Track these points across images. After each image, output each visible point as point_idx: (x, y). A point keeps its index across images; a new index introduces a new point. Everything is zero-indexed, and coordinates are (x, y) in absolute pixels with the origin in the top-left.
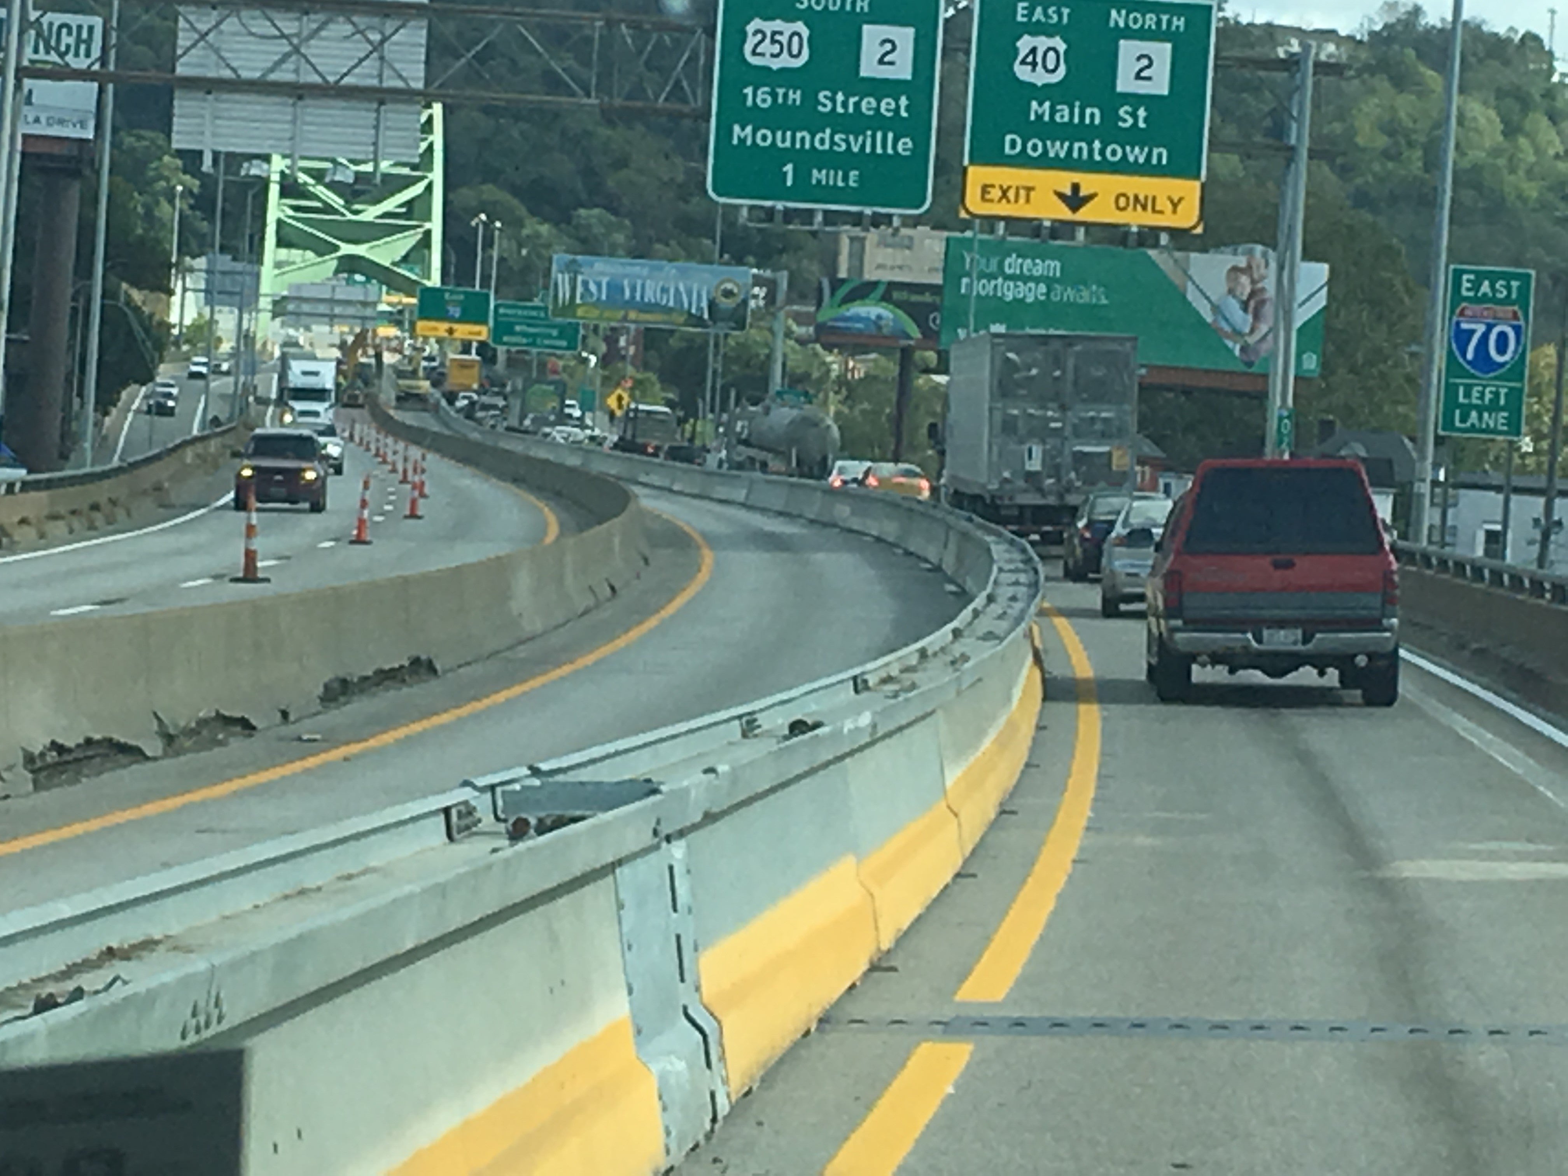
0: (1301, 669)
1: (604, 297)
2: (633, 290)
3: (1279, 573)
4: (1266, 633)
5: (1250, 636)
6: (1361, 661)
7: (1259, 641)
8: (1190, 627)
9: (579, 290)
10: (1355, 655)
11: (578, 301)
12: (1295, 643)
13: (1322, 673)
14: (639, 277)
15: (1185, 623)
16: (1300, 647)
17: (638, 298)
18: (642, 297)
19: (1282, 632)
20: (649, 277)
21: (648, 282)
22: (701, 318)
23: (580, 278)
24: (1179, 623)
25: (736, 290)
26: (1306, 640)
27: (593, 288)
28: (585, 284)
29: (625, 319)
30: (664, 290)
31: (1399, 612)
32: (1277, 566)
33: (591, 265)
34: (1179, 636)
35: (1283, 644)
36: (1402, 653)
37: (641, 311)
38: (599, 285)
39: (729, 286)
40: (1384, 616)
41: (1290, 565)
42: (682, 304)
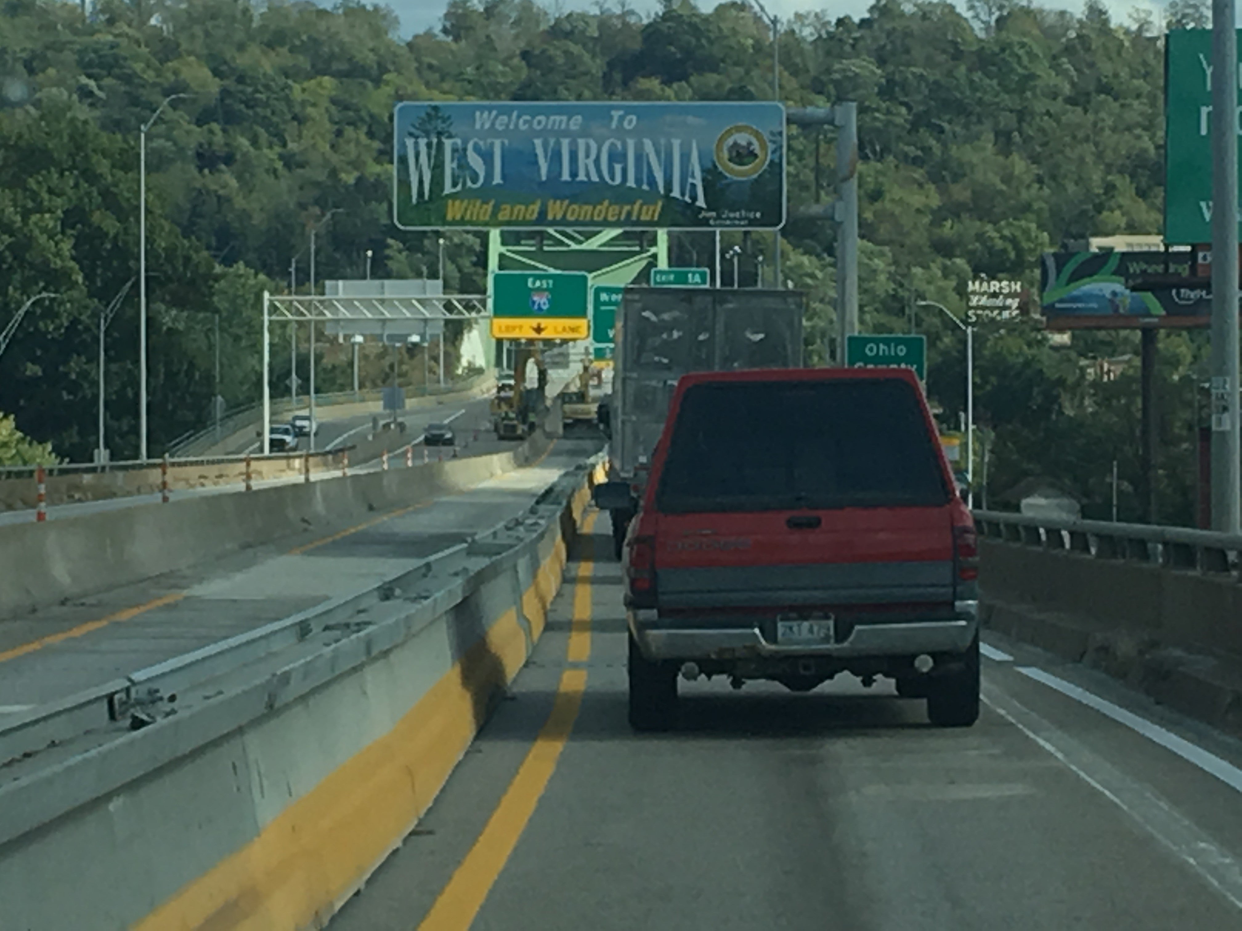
0: (837, 676)
1: (497, 180)
2: (555, 157)
3: (796, 537)
4: (781, 627)
5: (757, 631)
6: (924, 664)
7: (772, 637)
8: (667, 621)
9: (449, 166)
10: (914, 656)
11: (448, 189)
12: (826, 639)
13: (867, 682)
14: (566, 133)
15: (660, 615)
16: (832, 646)
17: (566, 176)
18: (574, 174)
19: (806, 624)
20: (585, 133)
21: (581, 142)
22: (692, 206)
23: (448, 144)
24: (653, 614)
25: (756, 147)
26: (841, 636)
27: (475, 162)
28: (460, 154)
29: (542, 219)
30: (616, 157)
31: (978, 590)
32: (795, 525)
33: (469, 114)
34: (653, 633)
35: (808, 642)
36: (985, 649)
37: (574, 199)
38: (487, 157)
39: (742, 139)
40: (957, 596)
41: (813, 524)
42: (652, 182)
